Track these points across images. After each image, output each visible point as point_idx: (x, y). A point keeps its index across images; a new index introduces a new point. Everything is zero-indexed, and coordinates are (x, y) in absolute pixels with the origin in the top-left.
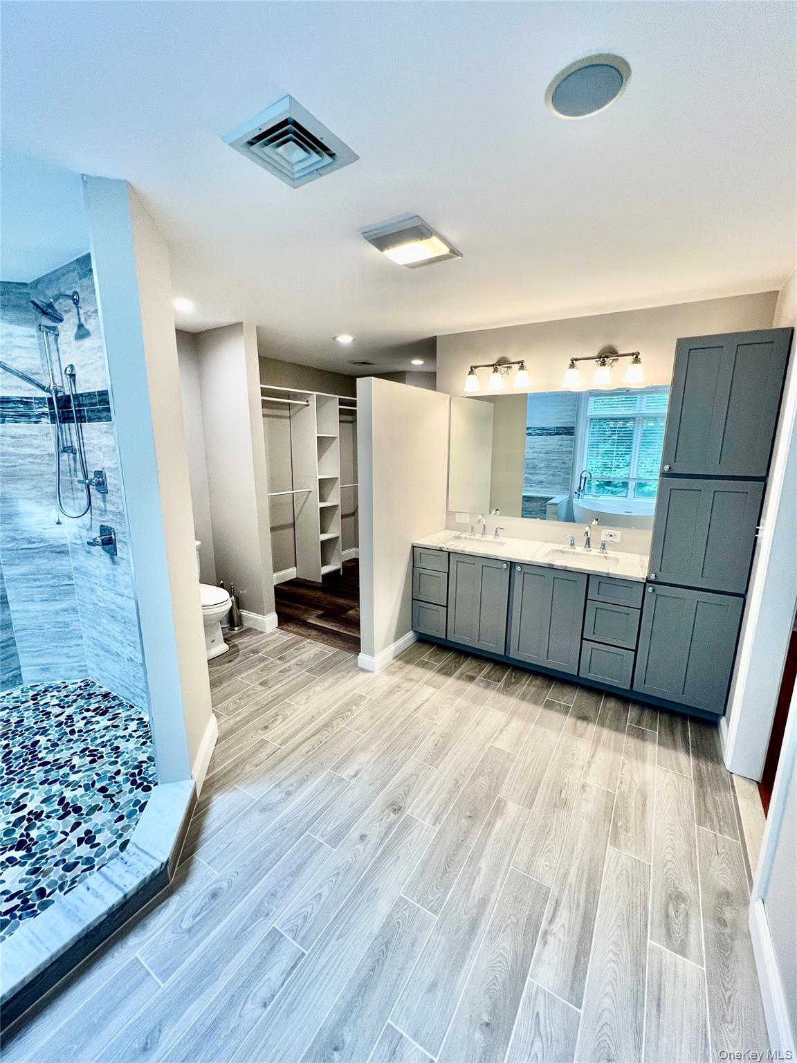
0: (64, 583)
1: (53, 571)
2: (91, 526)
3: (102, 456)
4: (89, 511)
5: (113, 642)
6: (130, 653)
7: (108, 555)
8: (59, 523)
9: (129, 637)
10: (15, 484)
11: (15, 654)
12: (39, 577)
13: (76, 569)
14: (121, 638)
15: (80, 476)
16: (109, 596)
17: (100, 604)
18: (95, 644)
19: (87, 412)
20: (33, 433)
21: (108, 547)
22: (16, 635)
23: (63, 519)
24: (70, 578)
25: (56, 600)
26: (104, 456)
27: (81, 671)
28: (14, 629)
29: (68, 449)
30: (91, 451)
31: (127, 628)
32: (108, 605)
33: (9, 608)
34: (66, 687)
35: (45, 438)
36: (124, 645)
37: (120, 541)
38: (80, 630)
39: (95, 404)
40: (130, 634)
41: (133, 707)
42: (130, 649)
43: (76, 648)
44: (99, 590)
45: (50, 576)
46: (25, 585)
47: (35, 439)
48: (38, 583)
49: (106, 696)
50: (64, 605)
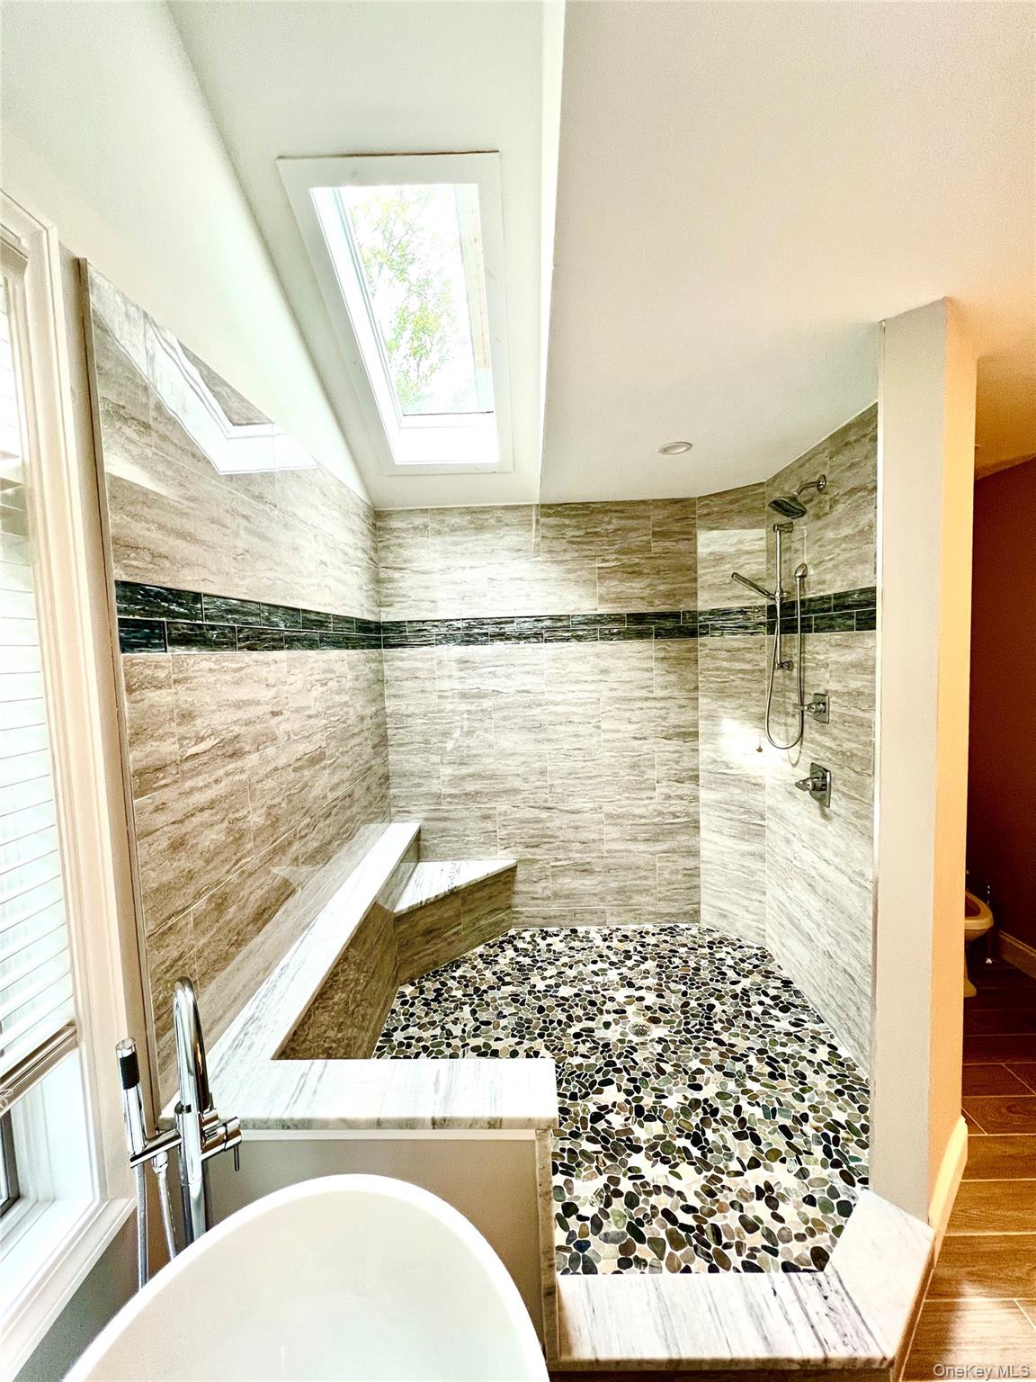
0: (755, 822)
1: (745, 805)
2: (798, 762)
3: (827, 676)
4: (799, 743)
5: (805, 918)
6: (829, 945)
7: (816, 803)
8: (760, 750)
9: (830, 922)
10: (723, 701)
11: (697, 887)
12: (732, 808)
13: (770, 808)
14: (818, 918)
15: (795, 698)
16: (809, 857)
17: (795, 862)
18: (781, 911)
19: (815, 620)
20: (748, 646)
21: (819, 794)
22: (701, 866)
23: (766, 746)
24: (763, 819)
25: (744, 839)
26: (831, 676)
27: (758, 934)
28: (701, 859)
29: (785, 665)
30: (813, 668)
31: (828, 909)
32: (806, 868)
33: (699, 833)
34: (741, 947)
35: (759, 651)
36: (822, 930)
37: (838, 790)
38: (764, 883)
39: (829, 610)
40: (832, 920)
41: (822, 1022)
42: (830, 940)
43: (757, 904)
44: (796, 845)
45: (742, 810)
46: (717, 813)
47: (749, 652)
48: (729, 815)
49: (787, 983)
50: (752, 848)
